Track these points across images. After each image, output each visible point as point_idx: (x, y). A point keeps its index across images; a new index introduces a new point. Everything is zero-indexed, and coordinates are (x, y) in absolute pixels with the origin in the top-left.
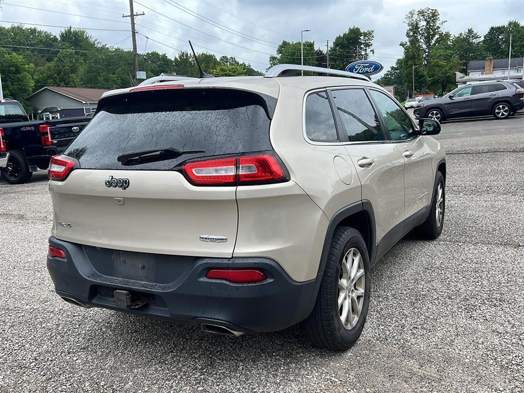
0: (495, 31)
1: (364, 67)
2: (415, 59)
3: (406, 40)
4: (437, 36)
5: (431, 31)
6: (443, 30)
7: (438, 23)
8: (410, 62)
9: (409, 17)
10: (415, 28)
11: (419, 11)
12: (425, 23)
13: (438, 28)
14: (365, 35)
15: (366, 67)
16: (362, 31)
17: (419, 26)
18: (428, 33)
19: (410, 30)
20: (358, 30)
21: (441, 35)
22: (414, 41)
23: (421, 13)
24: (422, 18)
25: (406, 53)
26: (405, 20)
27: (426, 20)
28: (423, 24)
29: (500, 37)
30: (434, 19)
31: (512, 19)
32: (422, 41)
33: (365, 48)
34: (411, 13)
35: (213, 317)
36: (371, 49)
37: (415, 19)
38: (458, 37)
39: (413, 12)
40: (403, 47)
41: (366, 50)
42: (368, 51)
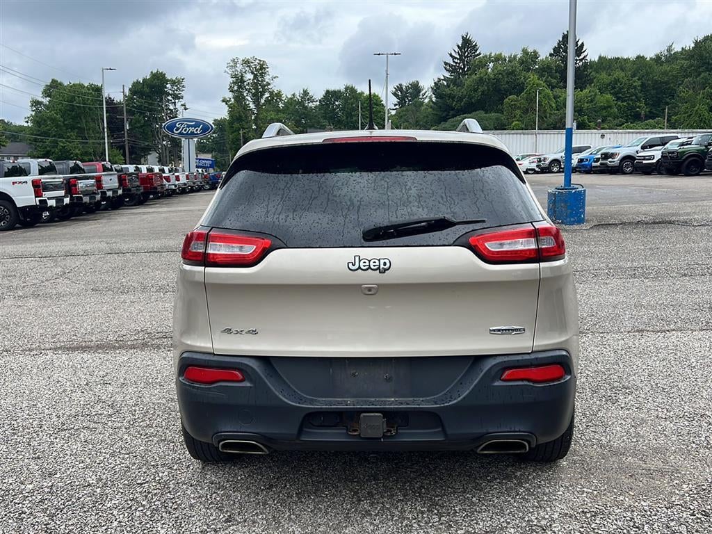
0: (331, 95)
1: (189, 126)
2: (242, 120)
3: (229, 95)
4: (267, 95)
5: (259, 87)
6: (275, 87)
7: (267, 79)
8: (236, 125)
9: (232, 66)
10: (239, 81)
11: (243, 60)
12: (251, 77)
13: (269, 84)
14: (173, 83)
15: (192, 126)
16: (168, 77)
17: (245, 79)
18: (257, 89)
19: (233, 83)
20: (163, 75)
21: (271, 93)
22: (239, 98)
23: (246, 62)
24: (247, 69)
25: (230, 112)
26: (227, 70)
27: (252, 73)
28: (249, 77)
29: (337, 103)
30: (263, 73)
31: (349, 84)
32: (250, 99)
33: (173, 101)
34: (233, 61)
35: (513, 430)
36: (182, 103)
37: (239, 70)
38: (291, 99)
39: (236, 60)
40: (226, 104)
41: (175, 103)
42: (178, 105)
